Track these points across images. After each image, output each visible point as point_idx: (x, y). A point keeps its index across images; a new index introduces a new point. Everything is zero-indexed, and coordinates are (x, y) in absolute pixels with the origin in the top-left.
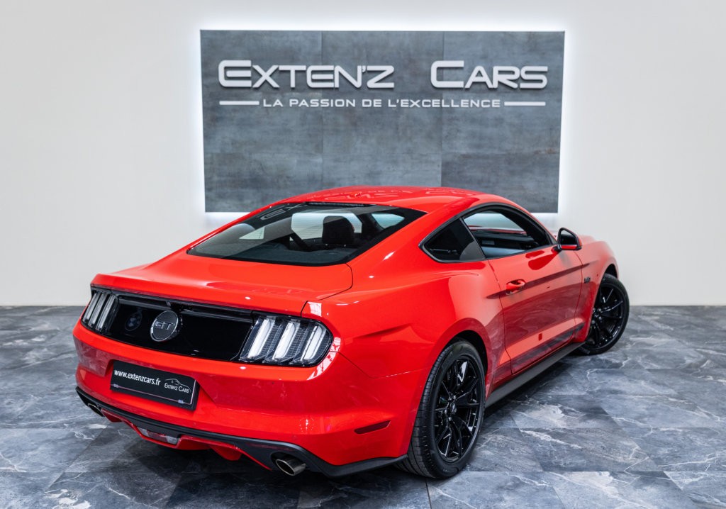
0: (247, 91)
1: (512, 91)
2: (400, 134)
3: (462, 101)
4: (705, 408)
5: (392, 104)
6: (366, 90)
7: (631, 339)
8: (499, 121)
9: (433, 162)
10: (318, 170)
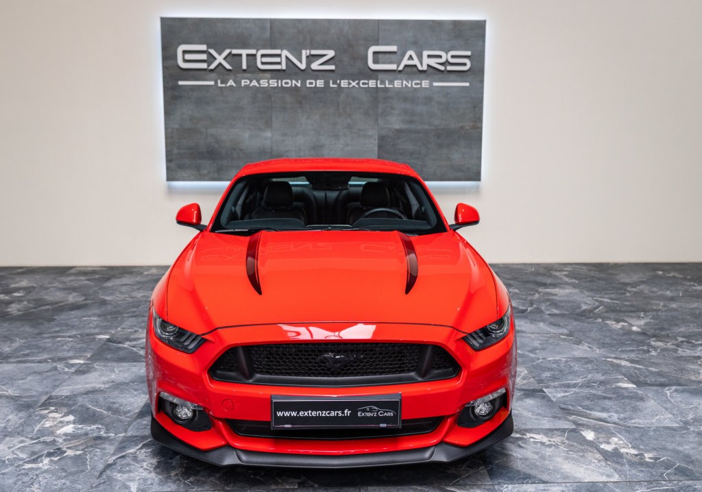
0: (203, 72)
1: (439, 73)
2: (341, 111)
3: (396, 82)
4: (588, 343)
5: (333, 84)
6: (310, 71)
7: (540, 290)
8: (428, 100)
9: (370, 137)
10: (268, 143)
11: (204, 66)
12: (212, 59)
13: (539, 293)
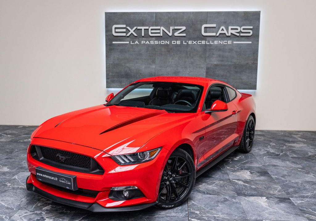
0: (124, 37)
1: (237, 37)
2: (188, 56)
3: (215, 41)
4: (313, 173)
5: (185, 43)
6: (174, 37)
7: (286, 144)
8: (231, 50)
9: (202, 68)
10: (153, 70)
11: (124, 34)
12: (128, 31)
13: (286, 146)
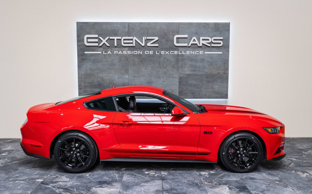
0: (96, 47)
1: (208, 47)
2: (161, 66)
3: (187, 52)
5: (157, 53)
6: (147, 47)
8: (203, 60)
9: (175, 77)
10: (126, 81)
11: (97, 44)
12: (101, 41)
